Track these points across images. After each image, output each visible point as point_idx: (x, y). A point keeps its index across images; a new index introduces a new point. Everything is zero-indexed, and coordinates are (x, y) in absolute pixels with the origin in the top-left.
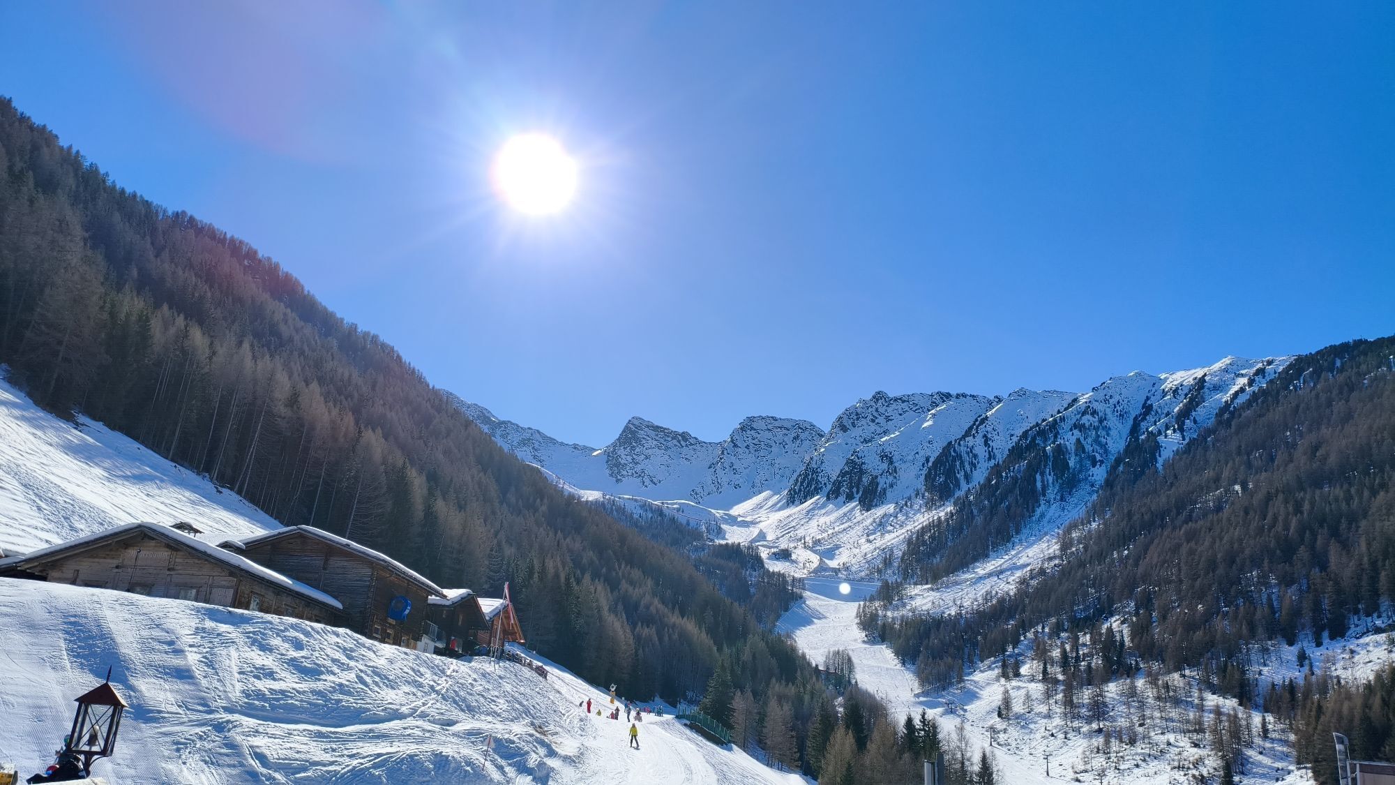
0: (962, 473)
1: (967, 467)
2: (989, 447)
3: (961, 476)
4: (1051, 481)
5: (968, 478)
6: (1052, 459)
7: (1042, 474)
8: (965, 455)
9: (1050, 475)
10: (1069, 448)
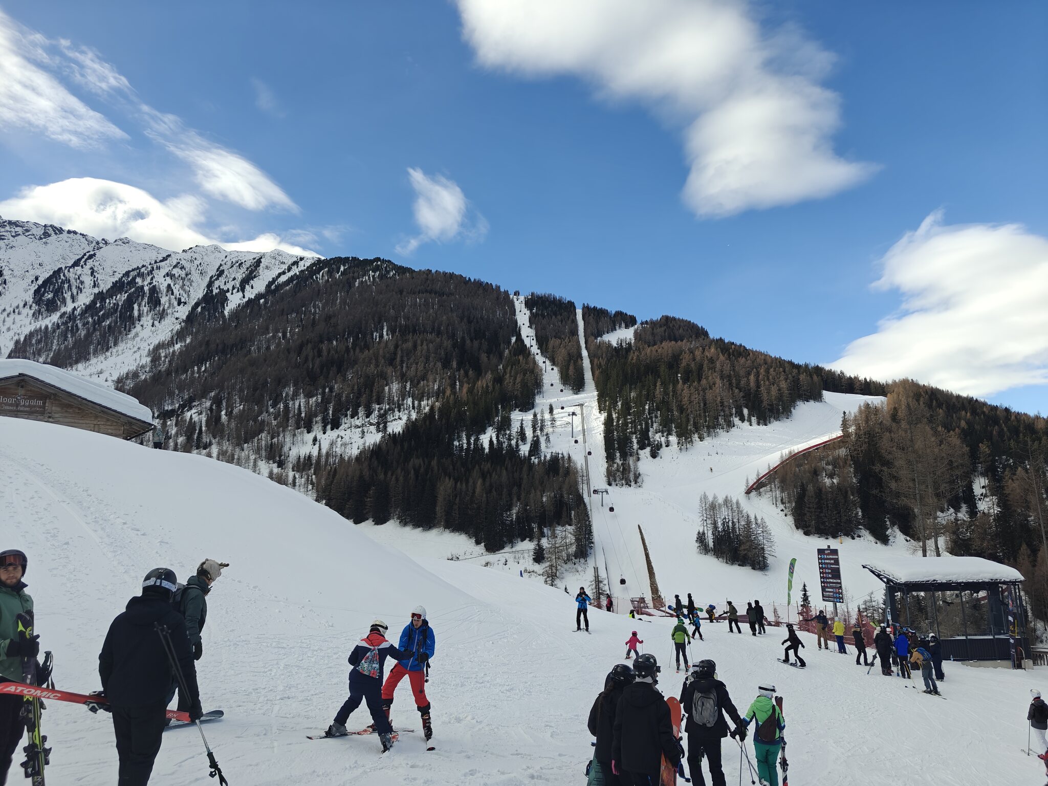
0: (70, 294)
1: (75, 291)
2: (95, 277)
3: (68, 296)
4: (145, 311)
5: (73, 299)
6: (148, 295)
7: (139, 306)
8: (74, 280)
9: (145, 306)
10: (162, 289)
